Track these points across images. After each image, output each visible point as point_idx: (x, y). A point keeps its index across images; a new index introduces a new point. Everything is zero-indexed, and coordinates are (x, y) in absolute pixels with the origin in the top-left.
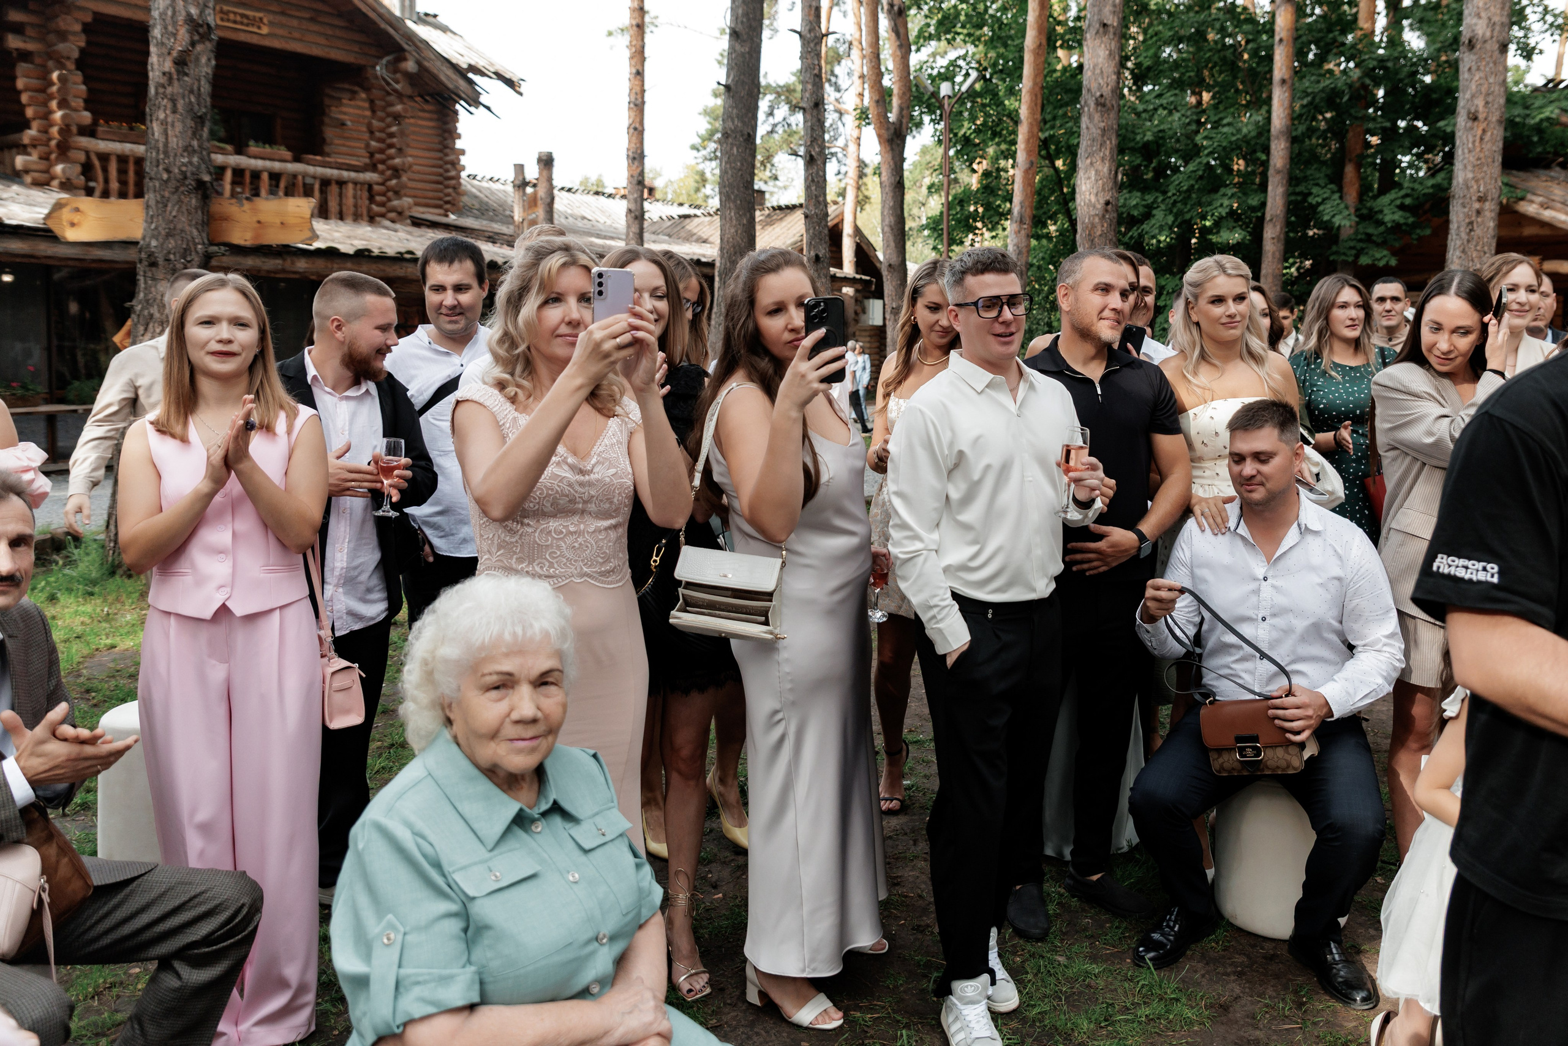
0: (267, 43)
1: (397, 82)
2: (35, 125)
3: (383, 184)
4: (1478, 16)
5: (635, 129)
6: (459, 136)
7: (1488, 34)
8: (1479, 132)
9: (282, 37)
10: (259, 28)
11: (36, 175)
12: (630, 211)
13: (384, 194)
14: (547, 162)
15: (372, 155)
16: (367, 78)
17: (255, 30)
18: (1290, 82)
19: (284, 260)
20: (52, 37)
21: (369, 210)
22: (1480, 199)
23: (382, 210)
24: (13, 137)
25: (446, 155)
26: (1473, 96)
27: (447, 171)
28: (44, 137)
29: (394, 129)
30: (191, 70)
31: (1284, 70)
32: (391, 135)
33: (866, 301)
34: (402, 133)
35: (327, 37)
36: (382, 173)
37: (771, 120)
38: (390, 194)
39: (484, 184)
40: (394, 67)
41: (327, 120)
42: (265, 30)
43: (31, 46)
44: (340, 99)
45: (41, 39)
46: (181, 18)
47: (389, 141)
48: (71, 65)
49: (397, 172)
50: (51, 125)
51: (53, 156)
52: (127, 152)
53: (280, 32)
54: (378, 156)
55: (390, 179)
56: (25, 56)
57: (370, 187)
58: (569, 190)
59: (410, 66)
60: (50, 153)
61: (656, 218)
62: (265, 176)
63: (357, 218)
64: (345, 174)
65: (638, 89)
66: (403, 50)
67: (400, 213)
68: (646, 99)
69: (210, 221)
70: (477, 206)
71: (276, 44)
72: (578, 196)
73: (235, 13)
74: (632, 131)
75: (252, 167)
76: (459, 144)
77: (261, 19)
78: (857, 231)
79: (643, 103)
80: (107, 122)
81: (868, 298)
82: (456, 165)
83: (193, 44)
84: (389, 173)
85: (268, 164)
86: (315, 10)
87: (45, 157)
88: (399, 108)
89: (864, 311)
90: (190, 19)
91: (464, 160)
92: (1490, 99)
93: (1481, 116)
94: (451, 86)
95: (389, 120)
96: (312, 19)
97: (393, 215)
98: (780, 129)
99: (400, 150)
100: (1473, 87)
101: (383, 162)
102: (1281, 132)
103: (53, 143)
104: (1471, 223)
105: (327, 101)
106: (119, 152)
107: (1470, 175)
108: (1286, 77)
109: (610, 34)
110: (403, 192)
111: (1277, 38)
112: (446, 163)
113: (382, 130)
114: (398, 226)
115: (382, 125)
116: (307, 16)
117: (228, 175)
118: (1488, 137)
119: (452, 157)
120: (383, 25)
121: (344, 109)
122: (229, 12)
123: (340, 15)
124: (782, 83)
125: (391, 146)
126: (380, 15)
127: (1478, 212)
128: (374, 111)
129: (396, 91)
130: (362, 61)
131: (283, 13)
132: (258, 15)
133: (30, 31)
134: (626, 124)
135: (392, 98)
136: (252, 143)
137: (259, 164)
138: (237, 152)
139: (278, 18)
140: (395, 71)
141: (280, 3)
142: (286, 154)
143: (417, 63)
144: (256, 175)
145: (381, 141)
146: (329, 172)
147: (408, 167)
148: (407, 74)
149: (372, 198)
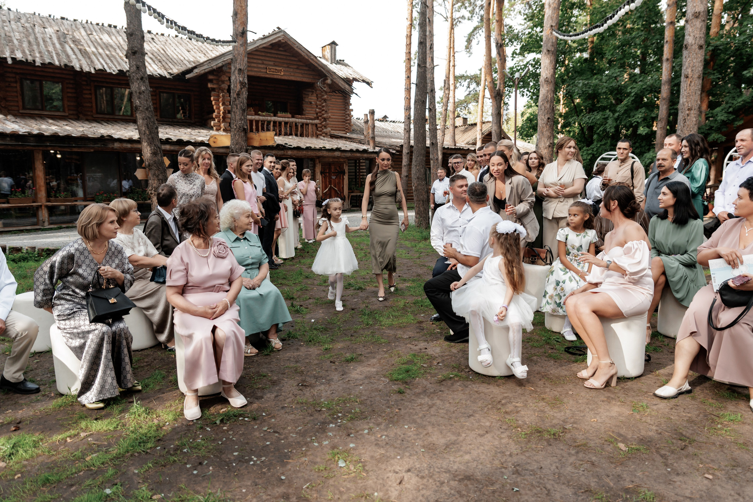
0: (283, 78)
1: (325, 88)
2: (216, 111)
3: (321, 124)
4: (690, 35)
5: (407, 98)
7: (693, 42)
8: (689, 82)
11: (217, 127)
12: (405, 129)
13: (321, 127)
14: (372, 113)
15: (317, 114)
16: (315, 87)
17: (279, 74)
18: (671, 60)
20: (220, 83)
21: (316, 133)
22: (689, 110)
23: (320, 133)
24: (210, 116)
25: (346, 112)
26: (687, 68)
27: (347, 118)
28: (218, 115)
29: (324, 104)
30: (241, 96)
32: (323, 107)
34: (327, 105)
35: (302, 74)
36: (320, 120)
37: (469, 89)
38: (323, 127)
40: (324, 82)
42: (282, 74)
43: (215, 86)
44: (308, 94)
45: (218, 84)
46: (238, 82)
48: (226, 91)
49: (325, 120)
50: (220, 111)
51: (221, 121)
53: (287, 74)
54: (319, 114)
55: (323, 122)
56: (213, 89)
57: (316, 125)
59: (329, 81)
62: (283, 123)
63: (312, 136)
64: (308, 121)
65: (408, 83)
66: (327, 76)
67: (326, 134)
69: (248, 140)
71: (286, 78)
72: (397, 124)
73: (273, 69)
75: (279, 121)
76: (351, 107)
77: (281, 70)
82: (350, 115)
83: (241, 89)
84: (323, 120)
85: (284, 119)
86: (298, 65)
87: (219, 121)
88: (326, 97)
90: (240, 82)
91: (352, 113)
92: (694, 68)
93: (690, 76)
94: (344, 87)
95: (322, 101)
96: (297, 68)
97: (324, 135)
98: (472, 92)
99: (326, 112)
100: (687, 64)
101: (321, 116)
102: (666, 82)
103: (221, 117)
104: (685, 119)
105: (304, 96)
107: (685, 100)
110: (327, 126)
111: (665, 41)
112: (346, 114)
113: (320, 105)
114: (325, 138)
115: (320, 103)
117: (272, 123)
118: (693, 84)
120: (320, 68)
121: (309, 98)
122: (271, 68)
123: (306, 66)
124: (472, 74)
125: (323, 110)
126: (319, 65)
127: (688, 115)
128: (317, 97)
129: (324, 91)
130: (313, 81)
131: (288, 67)
132: (280, 68)
133: (214, 82)
135: (323, 93)
136: (279, 112)
137: (281, 119)
138: (275, 116)
139: (286, 69)
140: (324, 84)
141: (287, 63)
142: (290, 115)
143: (332, 80)
144: (280, 123)
145: (320, 109)
146: (303, 121)
147: (330, 117)
148: (328, 85)
149: (317, 129)
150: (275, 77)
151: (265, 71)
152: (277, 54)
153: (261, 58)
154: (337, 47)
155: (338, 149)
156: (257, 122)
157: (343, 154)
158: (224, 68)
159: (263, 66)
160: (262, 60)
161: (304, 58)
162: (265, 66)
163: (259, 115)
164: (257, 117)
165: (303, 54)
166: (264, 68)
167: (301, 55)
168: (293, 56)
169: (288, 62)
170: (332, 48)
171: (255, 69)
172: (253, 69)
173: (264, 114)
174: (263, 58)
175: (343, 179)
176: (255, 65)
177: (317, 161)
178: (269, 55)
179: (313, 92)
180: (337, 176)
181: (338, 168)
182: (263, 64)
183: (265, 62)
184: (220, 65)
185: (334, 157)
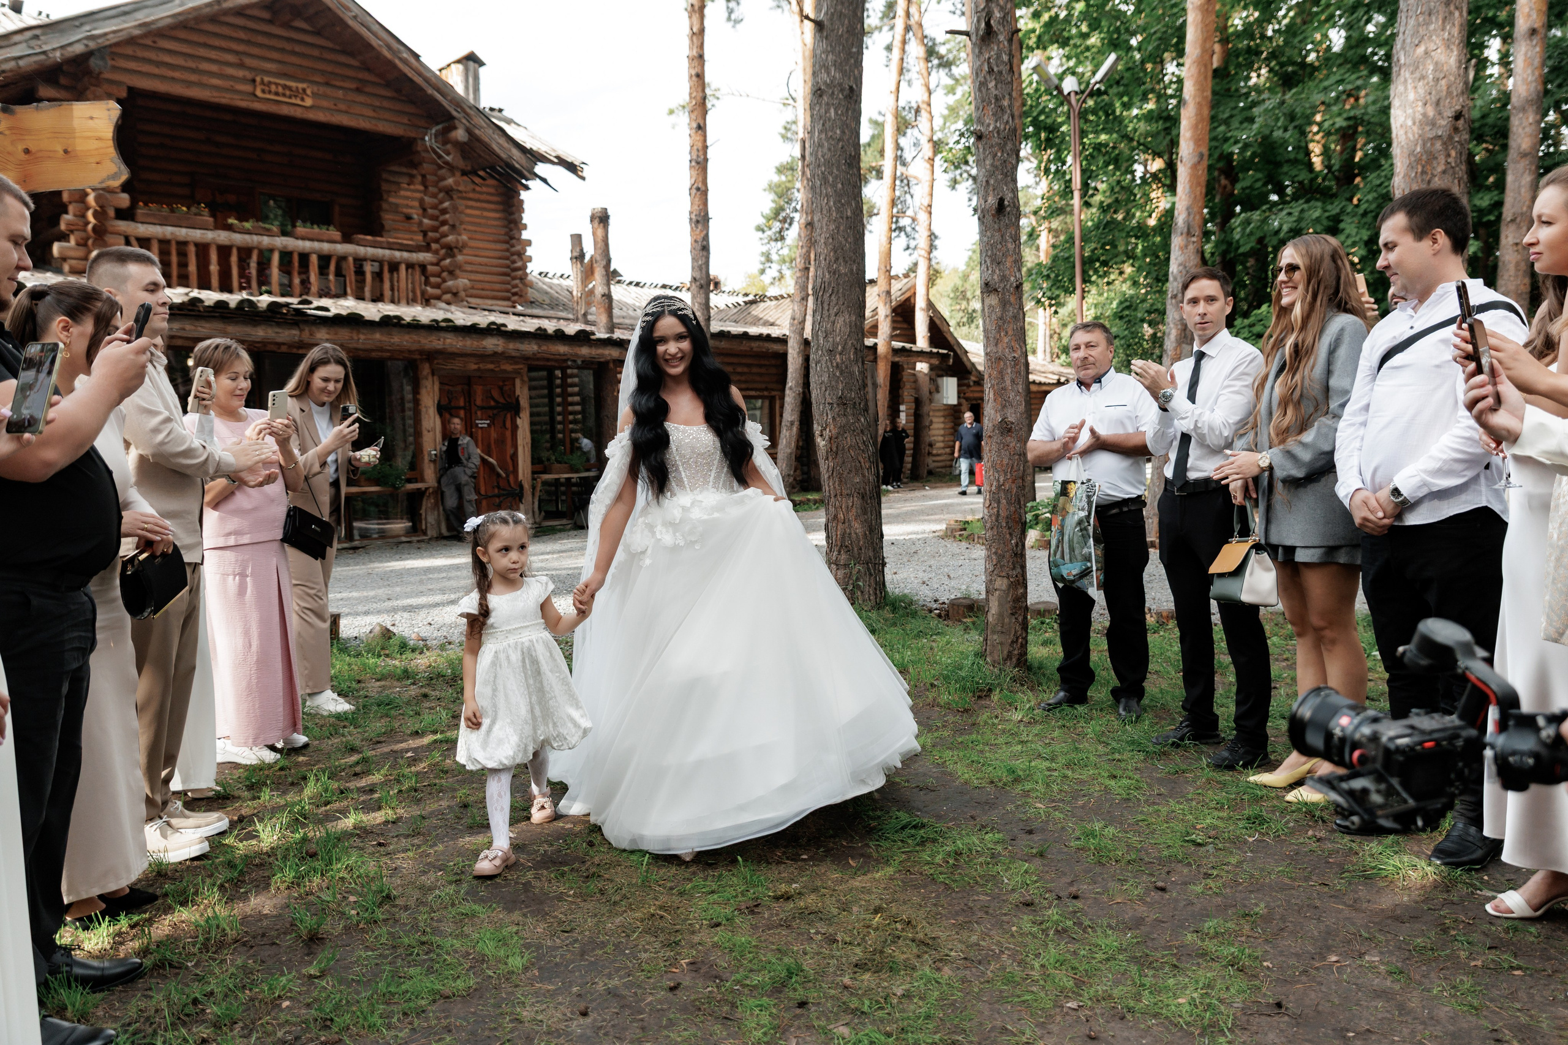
0: (312, 116)
1: (448, 154)
2: (71, 208)
3: (437, 264)
5: (698, 189)
6: (525, 227)
9: (329, 109)
10: (303, 99)
11: (73, 262)
12: (694, 280)
13: (439, 276)
14: (601, 221)
15: (425, 234)
16: (418, 152)
17: (299, 102)
19: (301, 331)
21: (423, 293)
23: (437, 292)
25: (513, 246)
27: (514, 262)
28: (80, 222)
29: (446, 204)
31: (1535, 16)
32: (444, 211)
33: (939, 380)
34: (455, 208)
35: (374, 108)
36: (436, 252)
38: (445, 274)
39: (555, 281)
40: (444, 136)
41: (385, 206)
42: (309, 102)
44: (398, 184)
47: (442, 218)
49: (451, 250)
50: (88, 208)
51: (90, 242)
52: (169, 237)
53: (324, 103)
54: (430, 234)
55: (444, 259)
57: (423, 267)
58: (637, 284)
59: (460, 134)
60: (88, 239)
61: (722, 306)
62: (314, 259)
64: (397, 254)
65: (700, 145)
66: (452, 118)
67: (455, 294)
68: (709, 156)
70: (548, 301)
71: (321, 117)
73: (277, 84)
74: (694, 191)
75: (300, 249)
76: (525, 235)
77: (304, 90)
78: (930, 305)
79: (706, 160)
80: (146, 204)
81: (942, 376)
82: (522, 256)
84: (443, 252)
85: (316, 245)
86: (361, 80)
87: (82, 244)
88: (450, 181)
89: (938, 390)
94: (503, 156)
95: (441, 195)
96: (358, 90)
97: (448, 297)
99: (453, 226)
101: (437, 241)
102: (1529, 102)
103: (90, 227)
105: (385, 187)
106: (160, 236)
108: (1537, 25)
109: (671, 112)
110: (458, 272)
112: (513, 254)
113: (435, 207)
114: (452, 307)
115: (435, 201)
116: (353, 86)
117: (276, 258)
119: (518, 248)
120: (430, 91)
121: (402, 193)
122: (270, 83)
123: (388, 85)
125: (444, 223)
126: (427, 81)
128: (426, 187)
129: (447, 163)
130: (411, 134)
131: (327, 84)
132: (301, 86)
134: (688, 186)
135: (442, 172)
136: (299, 223)
137: (306, 245)
138: (284, 233)
139: (322, 90)
140: (445, 143)
141: (323, 72)
142: (336, 234)
143: (469, 131)
144: (304, 257)
145: (433, 218)
146: (380, 252)
147: (465, 245)
148: (457, 144)
149: (427, 278)
150: (285, 111)
151: (248, 88)
152: (289, 40)
153: (234, 46)
154: (482, 70)
155: (495, 330)
156: (224, 251)
157: (513, 346)
158: (94, 63)
159: (240, 73)
160: (237, 53)
161: (379, 56)
162: (249, 75)
163: (229, 228)
164: (222, 237)
165: (374, 42)
166: (244, 80)
167: (369, 46)
168: (344, 52)
169: (329, 68)
170: (467, 70)
171: (215, 81)
172: (205, 79)
173: (247, 225)
174: (241, 48)
175: (515, 428)
176: (214, 68)
177: (426, 369)
178: (260, 39)
179: (412, 176)
180: (492, 419)
181: (496, 394)
182: (241, 65)
183: (248, 61)
184: (79, 49)
185: (483, 357)
